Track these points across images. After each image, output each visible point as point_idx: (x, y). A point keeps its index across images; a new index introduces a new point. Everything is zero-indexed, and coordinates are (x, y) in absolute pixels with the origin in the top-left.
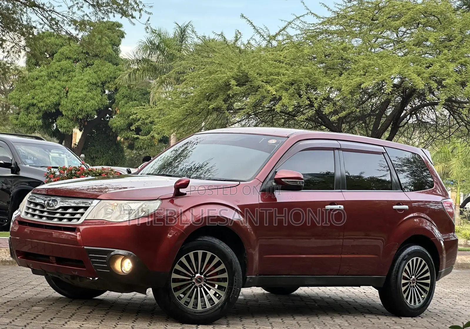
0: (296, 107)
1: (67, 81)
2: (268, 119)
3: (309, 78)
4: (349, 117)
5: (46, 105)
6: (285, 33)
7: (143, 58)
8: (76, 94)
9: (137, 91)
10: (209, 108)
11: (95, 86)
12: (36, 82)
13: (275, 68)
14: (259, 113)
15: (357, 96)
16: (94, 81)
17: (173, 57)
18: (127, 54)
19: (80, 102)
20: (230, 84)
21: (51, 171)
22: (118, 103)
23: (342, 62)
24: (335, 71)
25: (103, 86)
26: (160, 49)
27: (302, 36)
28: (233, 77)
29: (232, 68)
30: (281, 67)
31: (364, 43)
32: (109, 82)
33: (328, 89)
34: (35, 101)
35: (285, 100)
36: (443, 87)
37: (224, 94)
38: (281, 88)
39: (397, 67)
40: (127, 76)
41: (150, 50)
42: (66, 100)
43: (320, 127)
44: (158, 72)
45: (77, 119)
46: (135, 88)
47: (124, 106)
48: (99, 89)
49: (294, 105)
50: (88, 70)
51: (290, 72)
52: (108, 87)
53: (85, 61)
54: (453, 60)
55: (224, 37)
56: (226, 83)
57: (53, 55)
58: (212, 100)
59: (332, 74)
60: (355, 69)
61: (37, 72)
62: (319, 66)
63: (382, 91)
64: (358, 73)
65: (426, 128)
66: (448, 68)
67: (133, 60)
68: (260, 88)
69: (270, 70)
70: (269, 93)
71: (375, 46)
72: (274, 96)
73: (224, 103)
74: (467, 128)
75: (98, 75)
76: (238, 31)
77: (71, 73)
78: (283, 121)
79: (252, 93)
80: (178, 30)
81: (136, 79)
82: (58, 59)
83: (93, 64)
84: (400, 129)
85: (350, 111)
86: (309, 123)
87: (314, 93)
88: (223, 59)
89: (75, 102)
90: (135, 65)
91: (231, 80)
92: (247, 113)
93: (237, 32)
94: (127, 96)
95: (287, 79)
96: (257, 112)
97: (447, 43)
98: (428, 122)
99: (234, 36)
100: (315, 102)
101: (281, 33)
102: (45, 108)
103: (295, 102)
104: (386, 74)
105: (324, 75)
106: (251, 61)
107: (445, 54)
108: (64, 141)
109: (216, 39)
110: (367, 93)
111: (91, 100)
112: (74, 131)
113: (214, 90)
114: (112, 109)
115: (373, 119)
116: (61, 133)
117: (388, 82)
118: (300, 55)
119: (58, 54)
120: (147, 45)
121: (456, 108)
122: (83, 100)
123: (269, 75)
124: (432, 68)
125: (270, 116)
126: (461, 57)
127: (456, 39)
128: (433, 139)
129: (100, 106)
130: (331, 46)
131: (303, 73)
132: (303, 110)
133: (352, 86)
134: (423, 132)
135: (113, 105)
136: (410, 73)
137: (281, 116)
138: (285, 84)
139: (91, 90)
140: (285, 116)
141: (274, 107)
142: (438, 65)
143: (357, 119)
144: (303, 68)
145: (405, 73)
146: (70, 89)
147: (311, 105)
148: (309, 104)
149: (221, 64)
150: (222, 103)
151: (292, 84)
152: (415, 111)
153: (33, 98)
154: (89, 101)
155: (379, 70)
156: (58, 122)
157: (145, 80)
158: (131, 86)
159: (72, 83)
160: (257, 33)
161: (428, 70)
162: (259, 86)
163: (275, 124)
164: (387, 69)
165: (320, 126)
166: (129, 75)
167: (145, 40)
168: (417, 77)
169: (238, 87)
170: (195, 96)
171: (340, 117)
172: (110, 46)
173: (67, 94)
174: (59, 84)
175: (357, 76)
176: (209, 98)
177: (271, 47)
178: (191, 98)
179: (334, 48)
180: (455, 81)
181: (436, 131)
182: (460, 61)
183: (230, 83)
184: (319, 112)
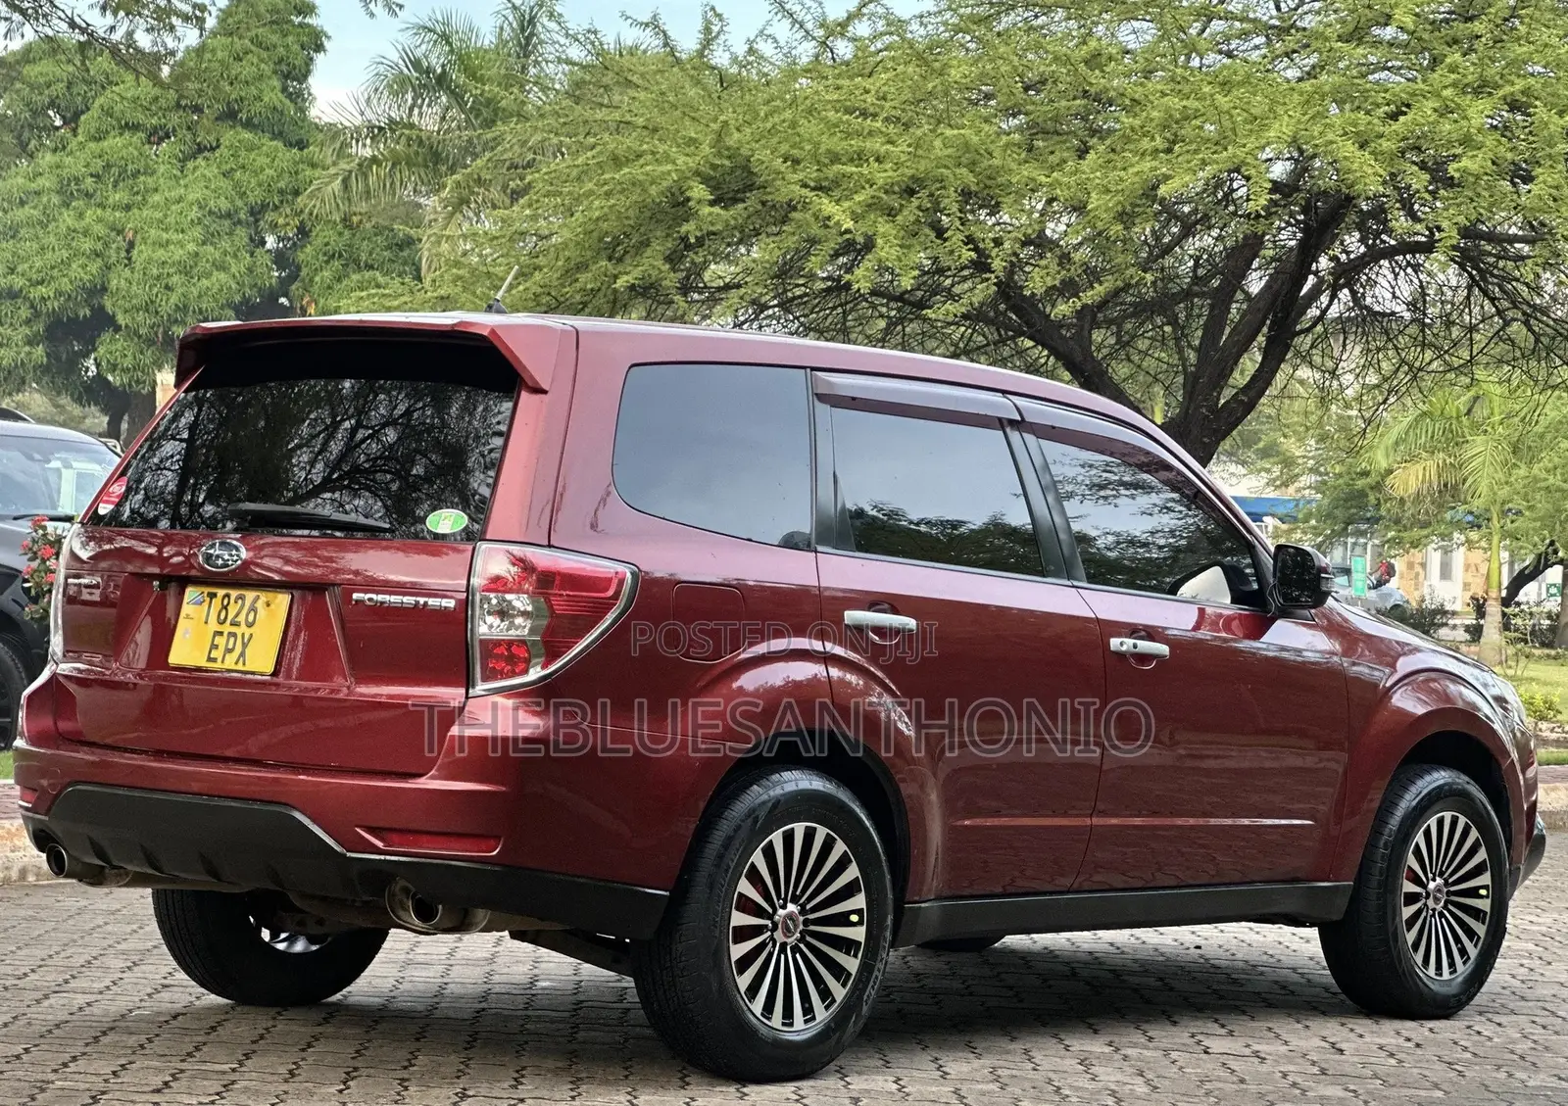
0: (928, 273)
1: (128, 208)
2: (829, 320)
3: (972, 166)
4: (1116, 305)
5: (59, 293)
6: (881, 10)
7: (391, 120)
8: (162, 251)
9: (376, 235)
10: (617, 286)
11: (227, 223)
12: (21, 214)
13: (848, 135)
14: (794, 298)
15: (1144, 230)
16: (224, 205)
17: (496, 115)
18: (336, 107)
19: (175, 279)
20: (688, 199)
21: (45, 535)
22: (311, 280)
23: (1085, 106)
24: (1065, 142)
25: (257, 221)
26: (449, 87)
27: (939, 19)
28: (697, 173)
29: (692, 142)
30: (870, 133)
31: (1162, 38)
32: (276, 208)
33: (1040, 206)
34: (18, 282)
35: (887, 249)
36: (1450, 183)
37: (668, 235)
38: (871, 206)
39: (1286, 118)
40: (337, 184)
41: (414, 90)
42: (127, 272)
43: (1016, 344)
44: (444, 168)
45: (168, 340)
46: (368, 225)
47: (329, 287)
48: (242, 233)
49: (920, 267)
50: (202, 166)
51: (901, 148)
52: (274, 226)
53: (189, 136)
54: (1481, 88)
55: (664, 32)
56: (673, 194)
57: (77, 115)
58: (628, 256)
59: (1052, 153)
60: (1133, 129)
61: (20, 180)
62: (1004, 126)
63: (1231, 208)
64: (1146, 144)
65: (1388, 335)
66: (1465, 118)
67: (357, 129)
68: (795, 209)
69: (829, 143)
70: (827, 227)
71: (1202, 45)
72: (848, 236)
73: (668, 266)
74: (1530, 329)
75: (237, 185)
76: (713, 9)
77: (142, 178)
78: (882, 324)
79: (769, 230)
80: (511, 18)
81: (368, 192)
82: (92, 131)
83: (218, 146)
84: (1297, 340)
85: (1120, 284)
86: (974, 330)
87: (990, 223)
88: (662, 111)
89: (158, 278)
90: (364, 145)
91: (692, 184)
92: (753, 302)
93: (710, 14)
94: (340, 256)
95: (890, 173)
96: (790, 294)
97: (1460, 28)
98: (1393, 313)
99: (699, 25)
100: (993, 254)
101: (864, 10)
102: (56, 304)
103: (922, 258)
104: (1244, 146)
105: (1023, 155)
106: (762, 114)
107: (1453, 69)
108: (126, 417)
109: (643, 47)
110: (1177, 218)
111: (215, 273)
112: (159, 381)
113: (631, 222)
114: (290, 301)
115: (1202, 307)
116: (116, 388)
117: (1253, 172)
118: (935, 87)
119: (95, 112)
120: (402, 72)
121: (1492, 260)
122: (186, 270)
123: (827, 161)
124: (1409, 117)
125: (834, 308)
126: (1513, 77)
127: (1492, 10)
128: (1415, 373)
129: (248, 290)
130: (1047, 52)
131: (950, 151)
132: (953, 285)
133: (1127, 193)
134: (1379, 350)
135: (293, 287)
136: (1330, 136)
137: (874, 307)
138: (886, 192)
139: (213, 235)
140: (887, 306)
141: (848, 277)
142: (1430, 105)
143: (1144, 310)
144: (949, 132)
145: (1314, 138)
146: (139, 237)
147: (981, 266)
148: (972, 261)
149: (655, 130)
150: (663, 268)
151: (911, 192)
152: (1347, 274)
153: (12, 271)
154: (208, 275)
155: (1222, 132)
156: (101, 350)
157: (400, 197)
158: (355, 219)
159: (145, 213)
160: (780, 15)
161: (1395, 126)
162: (791, 200)
163: (853, 336)
164: (1248, 127)
165: (1013, 338)
166: (346, 182)
167: (394, 56)
168: (1358, 153)
169: (716, 210)
170: (565, 245)
171: (1085, 307)
172: (276, 83)
173: (128, 251)
174: (100, 220)
175: (1143, 154)
176: (615, 250)
177: (830, 63)
178: (552, 255)
179: (1056, 59)
180: (1494, 163)
181: (1423, 345)
182: (1508, 89)
183: (688, 194)
184: (1008, 290)
